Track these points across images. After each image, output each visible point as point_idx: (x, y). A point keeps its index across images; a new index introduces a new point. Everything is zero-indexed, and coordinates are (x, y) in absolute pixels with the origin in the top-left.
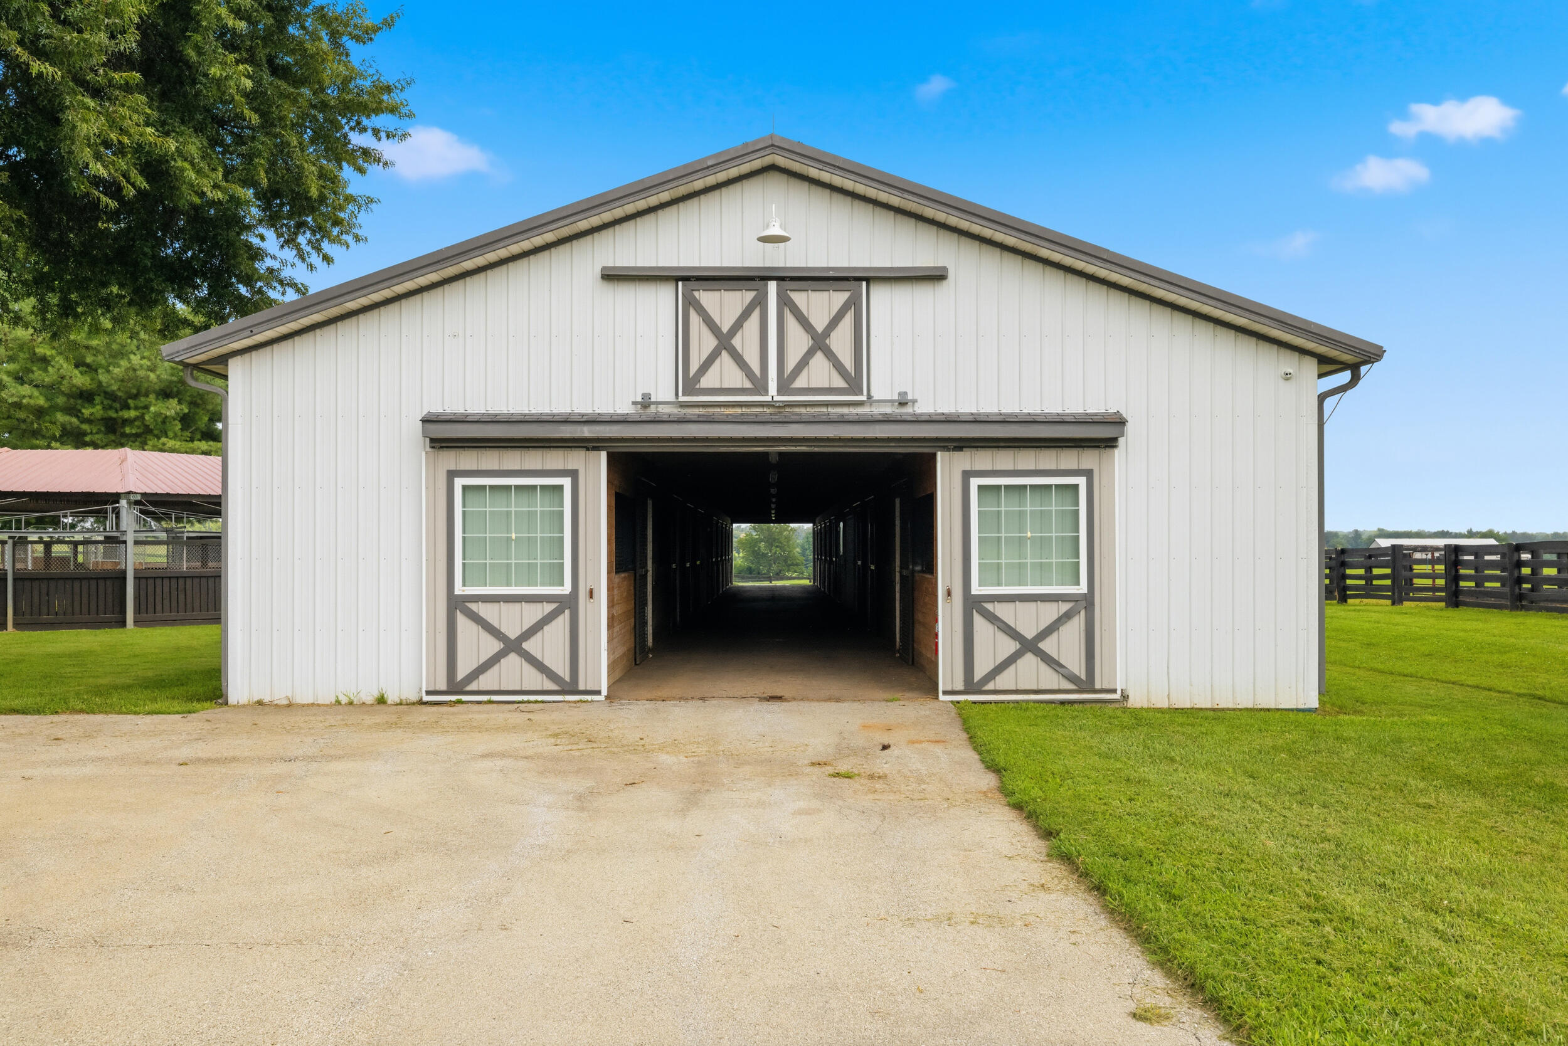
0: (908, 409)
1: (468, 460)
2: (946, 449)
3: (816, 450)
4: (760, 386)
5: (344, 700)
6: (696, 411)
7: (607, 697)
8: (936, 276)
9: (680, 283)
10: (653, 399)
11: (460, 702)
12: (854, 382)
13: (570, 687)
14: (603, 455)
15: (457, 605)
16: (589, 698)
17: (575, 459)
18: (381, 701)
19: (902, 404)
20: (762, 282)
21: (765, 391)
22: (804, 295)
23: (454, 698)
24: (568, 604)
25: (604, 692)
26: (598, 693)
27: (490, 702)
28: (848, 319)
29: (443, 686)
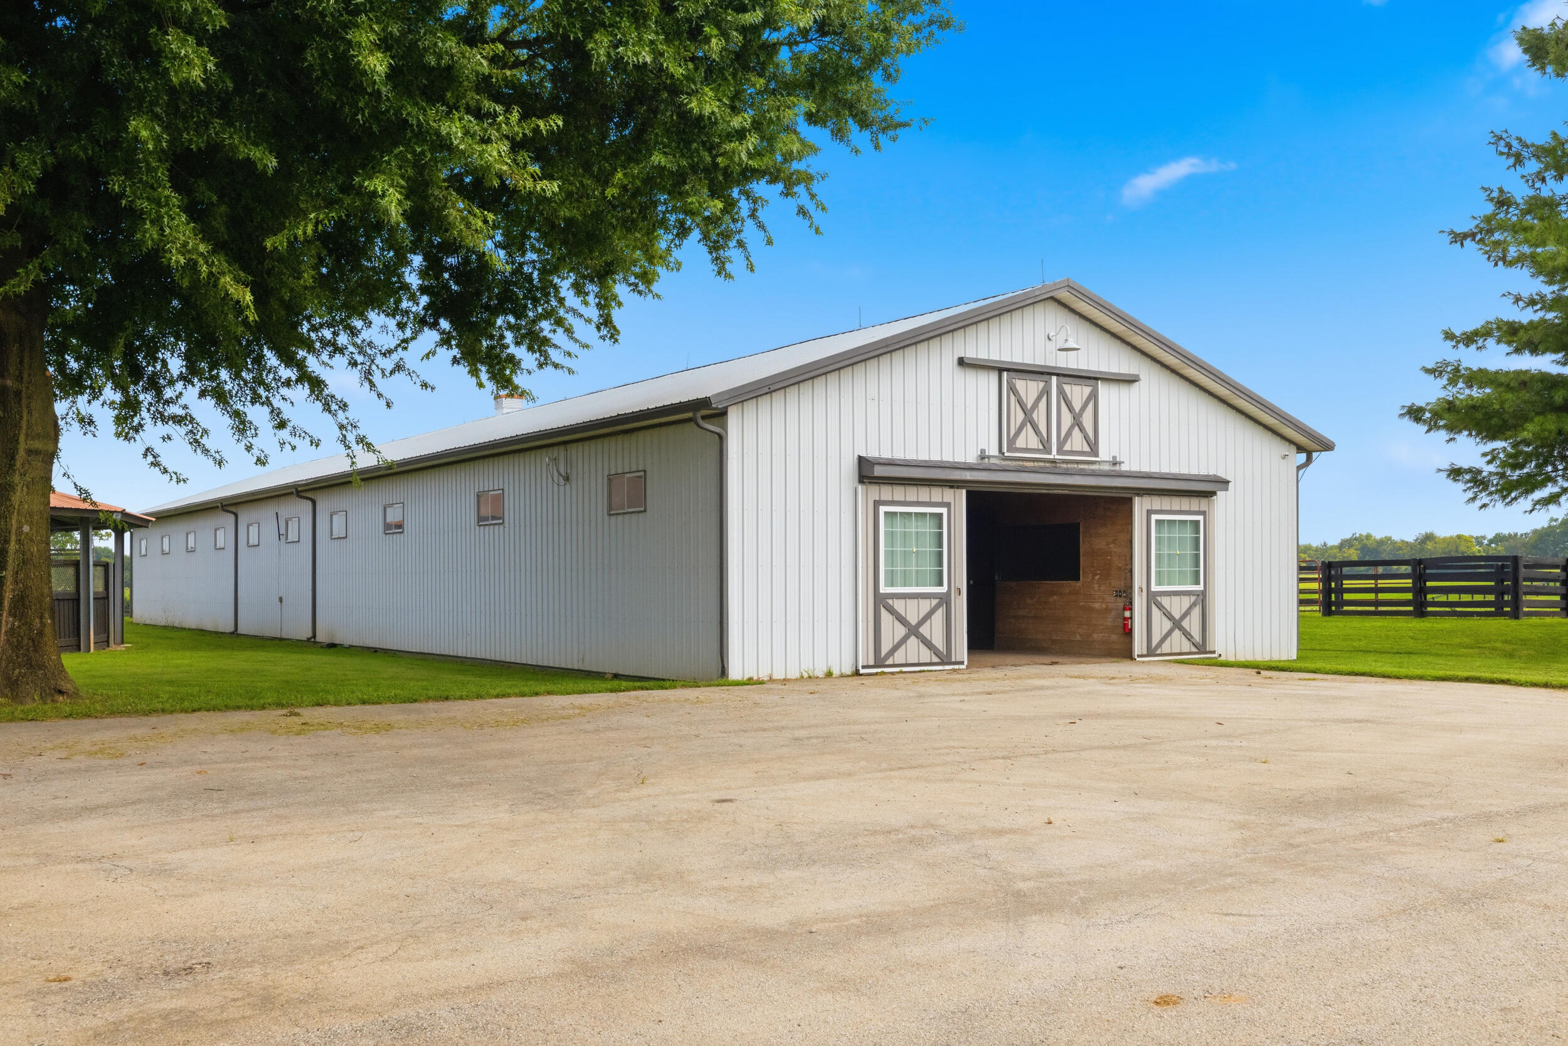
0: (1117, 468)
1: (886, 493)
2: (1138, 495)
3: (1073, 493)
4: (1047, 449)
5: (806, 675)
6: (1014, 463)
7: (968, 667)
8: (1130, 380)
9: (1005, 374)
10: (987, 454)
11: (883, 673)
12: (1094, 449)
13: (945, 659)
14: (964, 492)
15: (881, 601)
16: (956, 667)
17: (948, 495)
18: (829, 674)
19: (1115, 464)
20: (1048, 376)
21: (1050, 453)
22: (1069, 386)
23: (879, 670)
24: (945, 600)
25: (966, 663)
26: (962, 663)
27: (901, 672)
28: (1091, 406)
29: (872, 662)
